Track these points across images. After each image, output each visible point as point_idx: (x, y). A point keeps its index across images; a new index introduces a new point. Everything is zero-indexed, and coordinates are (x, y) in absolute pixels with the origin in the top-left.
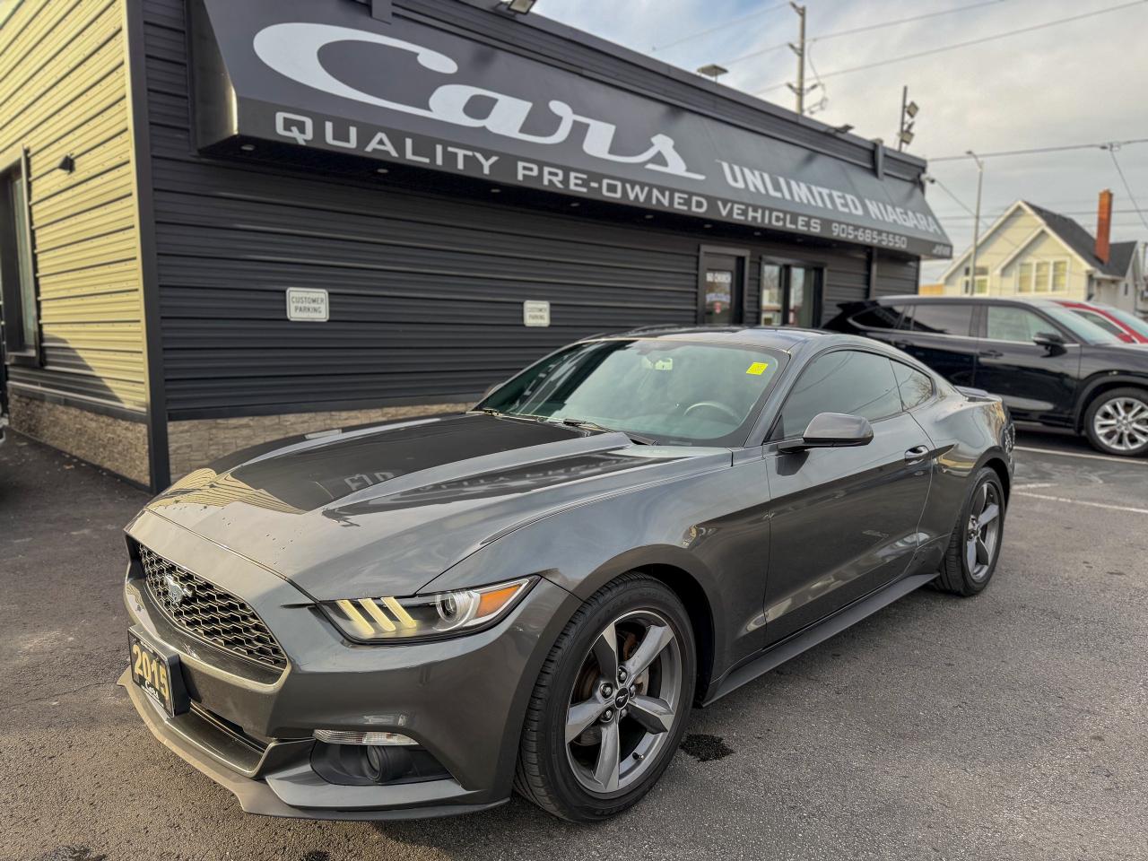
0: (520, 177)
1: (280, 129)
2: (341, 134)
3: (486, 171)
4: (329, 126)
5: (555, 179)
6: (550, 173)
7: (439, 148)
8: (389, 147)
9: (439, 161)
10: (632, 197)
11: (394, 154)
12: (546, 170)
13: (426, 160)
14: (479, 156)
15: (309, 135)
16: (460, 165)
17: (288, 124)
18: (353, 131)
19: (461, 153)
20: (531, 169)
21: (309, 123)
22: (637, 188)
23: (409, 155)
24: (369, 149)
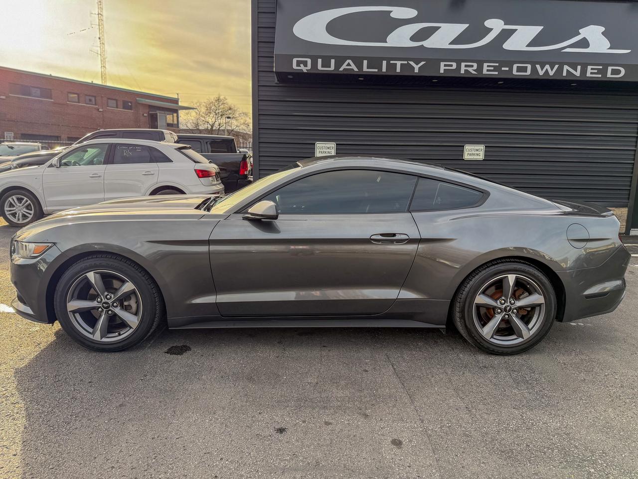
0: (442, 71)
1: (295, 66)
2: (326, 64)
3: (416, 71)
4: (320, 61)
5: (470, 69)
6: (466, 66)
7: (384, 63)
8: (353, 67)
9: (384, 69)
10: (541, 73)
11: (356, 69)
12: (463, 64)
13: (376, 70)
14: (412, 63)
15: (309, 67)
16: (398, 70)
17: (299, 63)
18: (333, 61)
19: (399, 63)
20: (451, 66)
21: (309, 61)
22: (547, 67)
23: (365, 69)
24: (341, 69)
